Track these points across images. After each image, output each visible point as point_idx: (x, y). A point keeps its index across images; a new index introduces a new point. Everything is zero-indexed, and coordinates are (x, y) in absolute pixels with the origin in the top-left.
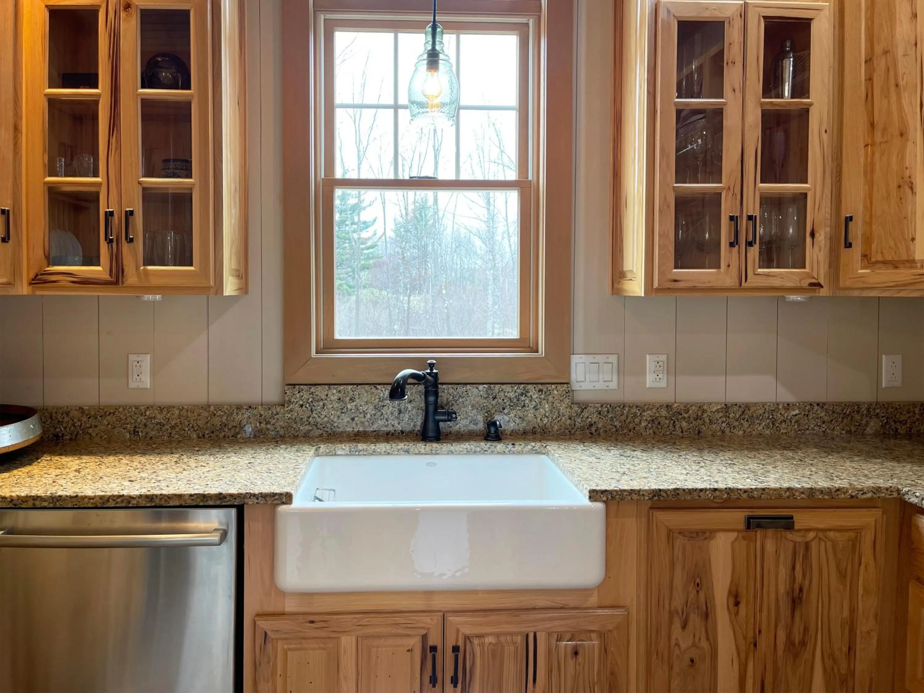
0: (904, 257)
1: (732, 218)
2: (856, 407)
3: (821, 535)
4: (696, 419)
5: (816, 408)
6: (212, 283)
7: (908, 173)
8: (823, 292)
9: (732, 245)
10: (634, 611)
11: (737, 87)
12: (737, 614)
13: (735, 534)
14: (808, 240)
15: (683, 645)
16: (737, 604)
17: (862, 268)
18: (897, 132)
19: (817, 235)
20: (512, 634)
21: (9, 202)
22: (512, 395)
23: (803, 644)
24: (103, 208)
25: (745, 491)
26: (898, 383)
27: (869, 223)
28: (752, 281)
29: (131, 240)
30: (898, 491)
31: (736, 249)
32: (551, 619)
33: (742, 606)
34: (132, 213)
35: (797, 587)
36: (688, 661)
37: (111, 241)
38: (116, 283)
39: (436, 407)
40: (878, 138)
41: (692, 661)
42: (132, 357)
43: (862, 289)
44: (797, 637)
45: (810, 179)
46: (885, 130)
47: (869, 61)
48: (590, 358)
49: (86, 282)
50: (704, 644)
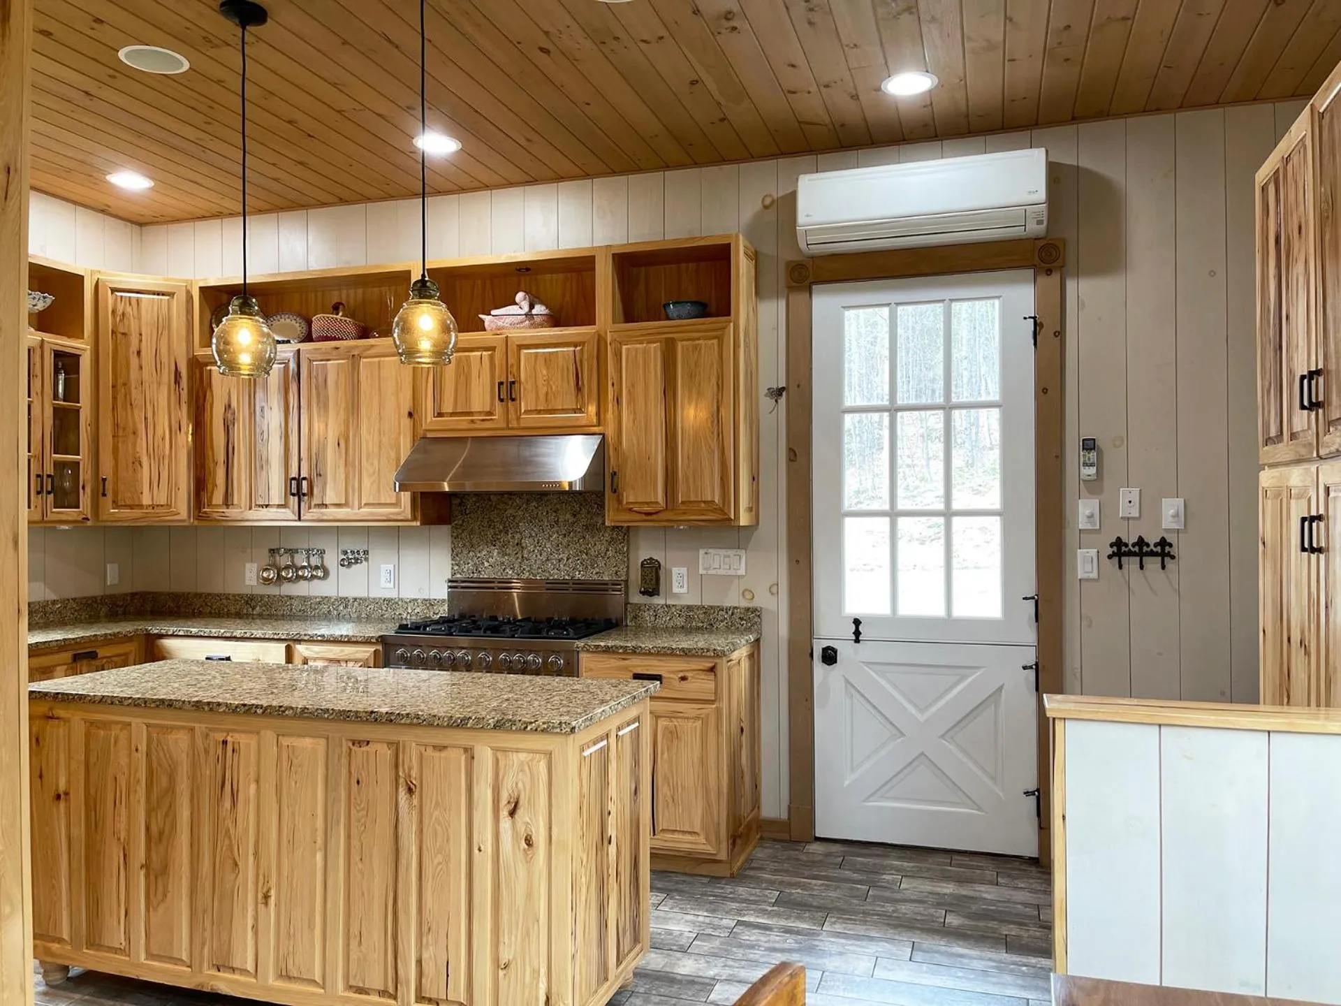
0: (137, 503)
1: (38, 476)
2: (94, 599)
3: (109, 660)
5: (71, 602)
7: (138, 455)
8: (89, 523)
9: (38, 493)
11: (39, 392)
13: (66, 667)
14: (81, 491)
17: (113, 509)
18: (132, 431)
19: (86, 489)
26: (116, 582)
27: (116, 483)
28: (50, 517)
30: (146, 630)
31: (40, 496)
40: (121, 432)
43: (112, 521)
45: (81, 454)
46: (124, 429)
47: (114, 387)
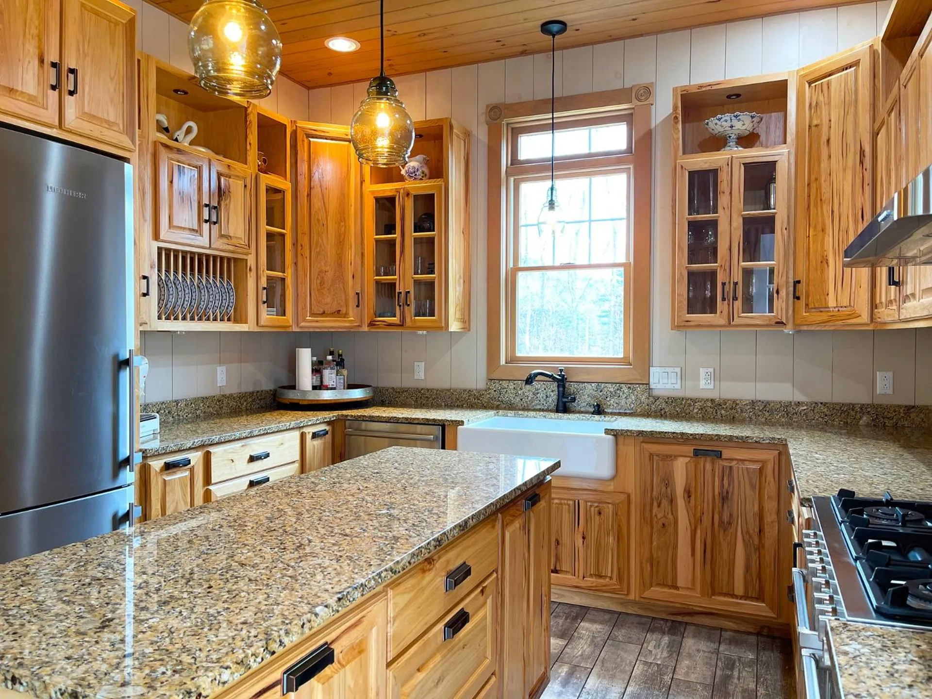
0: (824, 305)
1: (724, 284)
3: (739, 463)
4: (731, 409)
5: (820, 405)
6: (443, 325)
7: (825, 253)
8: (788, 328)
9: (724, 300)
10: (633, 497)
11: (726, 206)
12: (689, 502)
13: (688, 459)
14: (775, 295)
15: (659, 516)
16: (689, 497)
17: (806, 312)
18: (821, 229)
19: (781, 292)
20: (568, 500)
21: (360, 289)
22: (612, 390)
23: (730, 523)
24: (397, 291)
25: (691, 435)
26: (889, 392)
28: (737, 321)
29: (408, 305)
31: (726, 302)
32: (586, 494)
33: (693, 498)
34: (409, 292)
35: (725, 491)
36: (661, 525)
37: (400, 306)
38: (402, 325)
39: (564, 394)
41: (663, 525)
42: (416, 363)
43: (807, 325)
44: (726, 518)
45: (776, 258)
47: (809, 185)
48: (663, 369)
49: (390, 325)
50: (670, 516)
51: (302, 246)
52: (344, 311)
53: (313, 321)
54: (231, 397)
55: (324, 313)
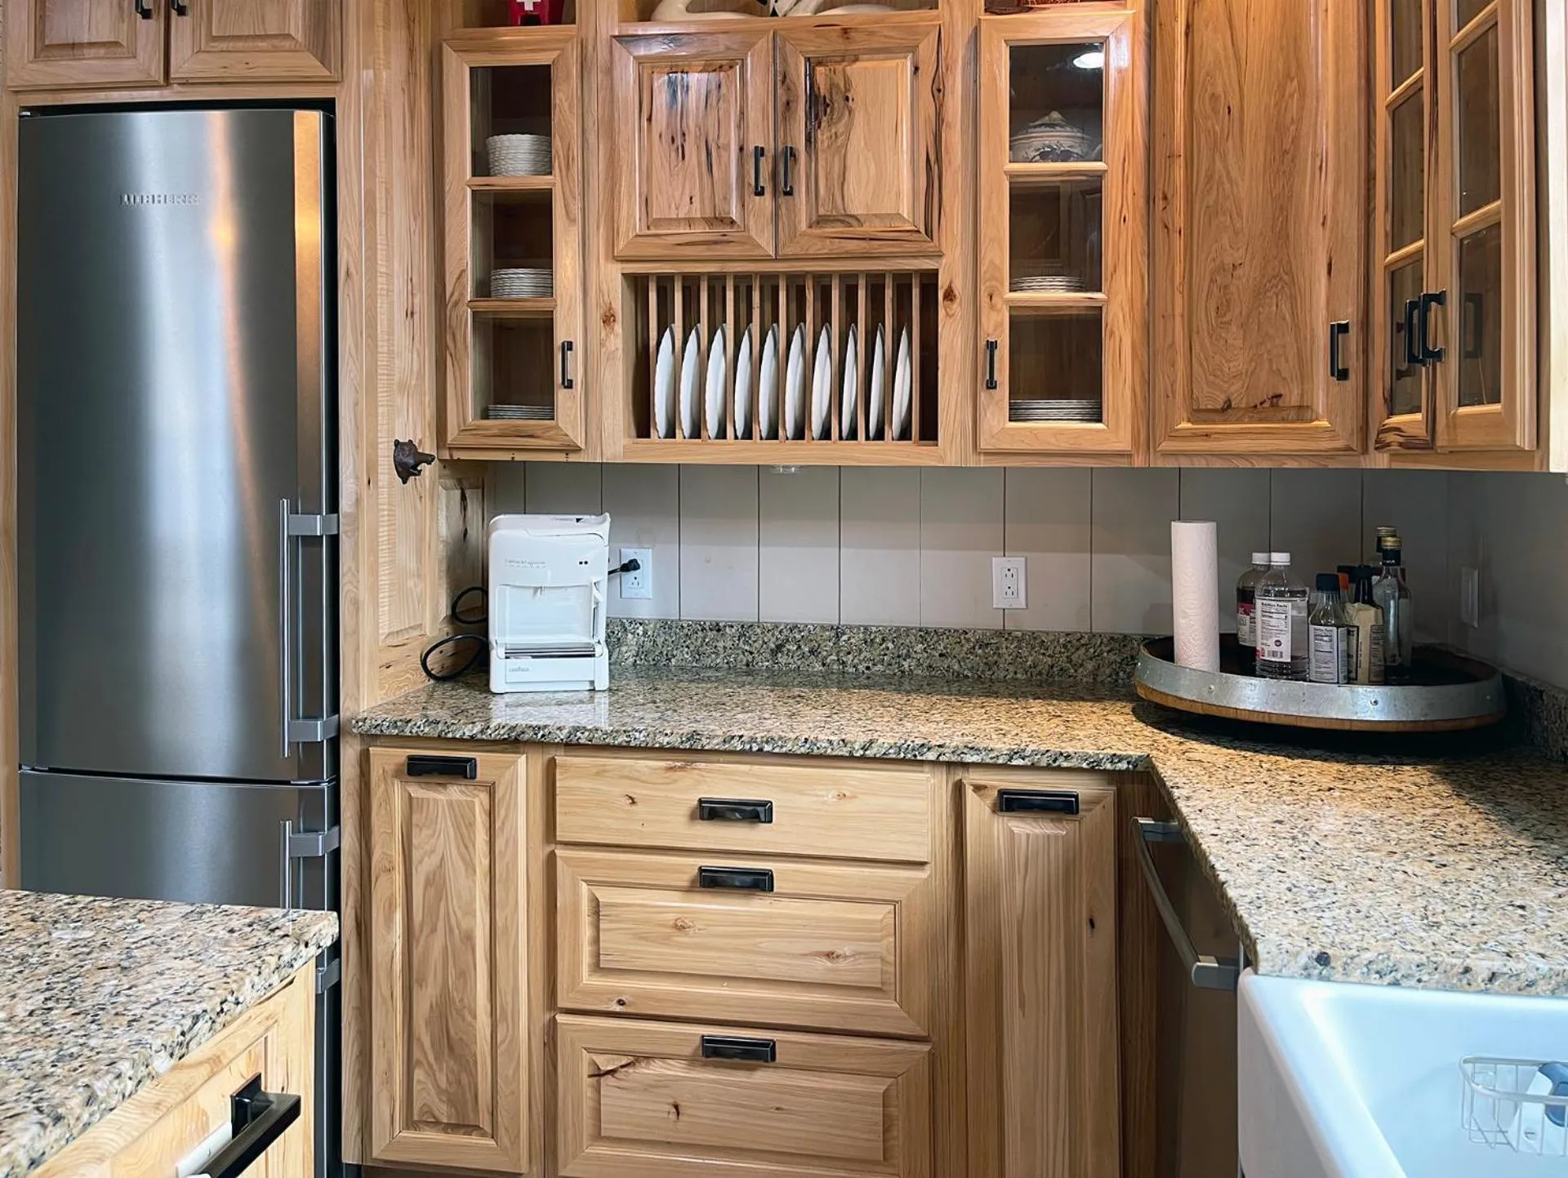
21: (1352, 310)
38: (1431, 445)
49: (1410, 445)
51: (1165, 198)
52: (1292, 398)
53: (1195, 436)
54: (1034, 640)
55: (1228, 405)
